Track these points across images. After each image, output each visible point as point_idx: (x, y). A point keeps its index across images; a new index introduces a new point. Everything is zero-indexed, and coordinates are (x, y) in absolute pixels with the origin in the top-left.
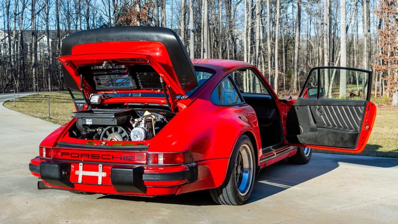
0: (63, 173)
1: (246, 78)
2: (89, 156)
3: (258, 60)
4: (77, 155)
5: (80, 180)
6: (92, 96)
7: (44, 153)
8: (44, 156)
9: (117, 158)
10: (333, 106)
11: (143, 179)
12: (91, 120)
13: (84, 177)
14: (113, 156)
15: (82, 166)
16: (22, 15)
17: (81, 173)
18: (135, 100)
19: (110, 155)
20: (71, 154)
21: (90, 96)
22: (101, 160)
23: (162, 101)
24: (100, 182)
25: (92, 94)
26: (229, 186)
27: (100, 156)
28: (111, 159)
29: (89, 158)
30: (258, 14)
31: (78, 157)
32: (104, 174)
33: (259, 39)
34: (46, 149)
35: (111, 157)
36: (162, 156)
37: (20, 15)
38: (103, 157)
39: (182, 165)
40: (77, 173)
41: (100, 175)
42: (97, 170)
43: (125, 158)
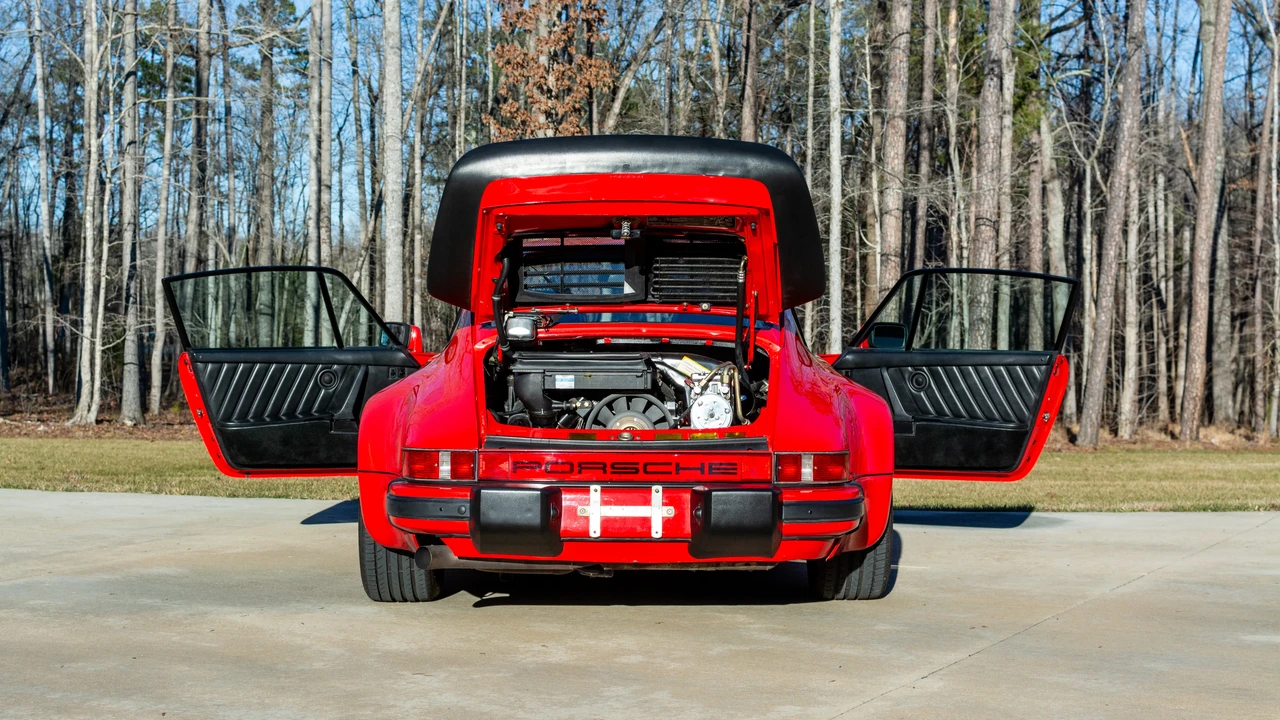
0: (553, 512)
1: (93, 344)
2: (604, 468)
3: (128, 289)
4: (567, 468)
5: (595, 530)
6: (509, 317)
7: (446, 467)
8: (444, 474)
9: (690, 469)
10: (958, 366)
11: (784, 517)
12: (573, 377)
13: (607, 521)
15: (599, 493)
17: (596, 511)
18: (635, 331)
19: (670, 464)
21: (506, 318)
22: (644, 476)
23: (714, 334)
24: (658, 532)
25: (511, 314)
27: (640, 467)
28: (674, 472)
29: (605, 472)
30: (129, 144)
33: (132, 221)
34: (452, 453)
36: (811, 462)
38: (649, 468)
39: (846, 485)
40: (583, 510)
41: (657, 513)
42: (647, 501)
43: (715, 469)
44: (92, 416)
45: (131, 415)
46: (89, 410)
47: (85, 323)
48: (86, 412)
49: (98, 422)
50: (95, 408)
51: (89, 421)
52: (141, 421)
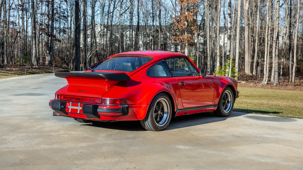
0: (62, 107)
1: (266, 66)
2: (75, 99)
4: (70, 98)
5: (70, 111)
7: (57, 97)
8: (56, 98)
9: (88, 100)
11: (98, 111)
13: (72, 109)
14: (86, 99)
15: (71, 104)
16: (113, 14)
17: (70, 107)
19: (85, 99)
20: (68, 97)
22: (80, 101)
24: (78, 112)
26: (149, 119)
31: (71, 99)
32: (81, 108)
34: (57, 94)
35: (85, 100)
36: (109, 100)
37: (111, 14)
38: (82, 99)
39: (119, 106)
40: (69, 107)
41: (79, 108)
42: (77, 106)
44: (266, 83)
45: (276, 83)
46: (265, 81)
47: (265, 61)
48: (265, 82)
49: (267, 84)
50: (266, 81)
51: (265, 84)
52: (279, 84)
